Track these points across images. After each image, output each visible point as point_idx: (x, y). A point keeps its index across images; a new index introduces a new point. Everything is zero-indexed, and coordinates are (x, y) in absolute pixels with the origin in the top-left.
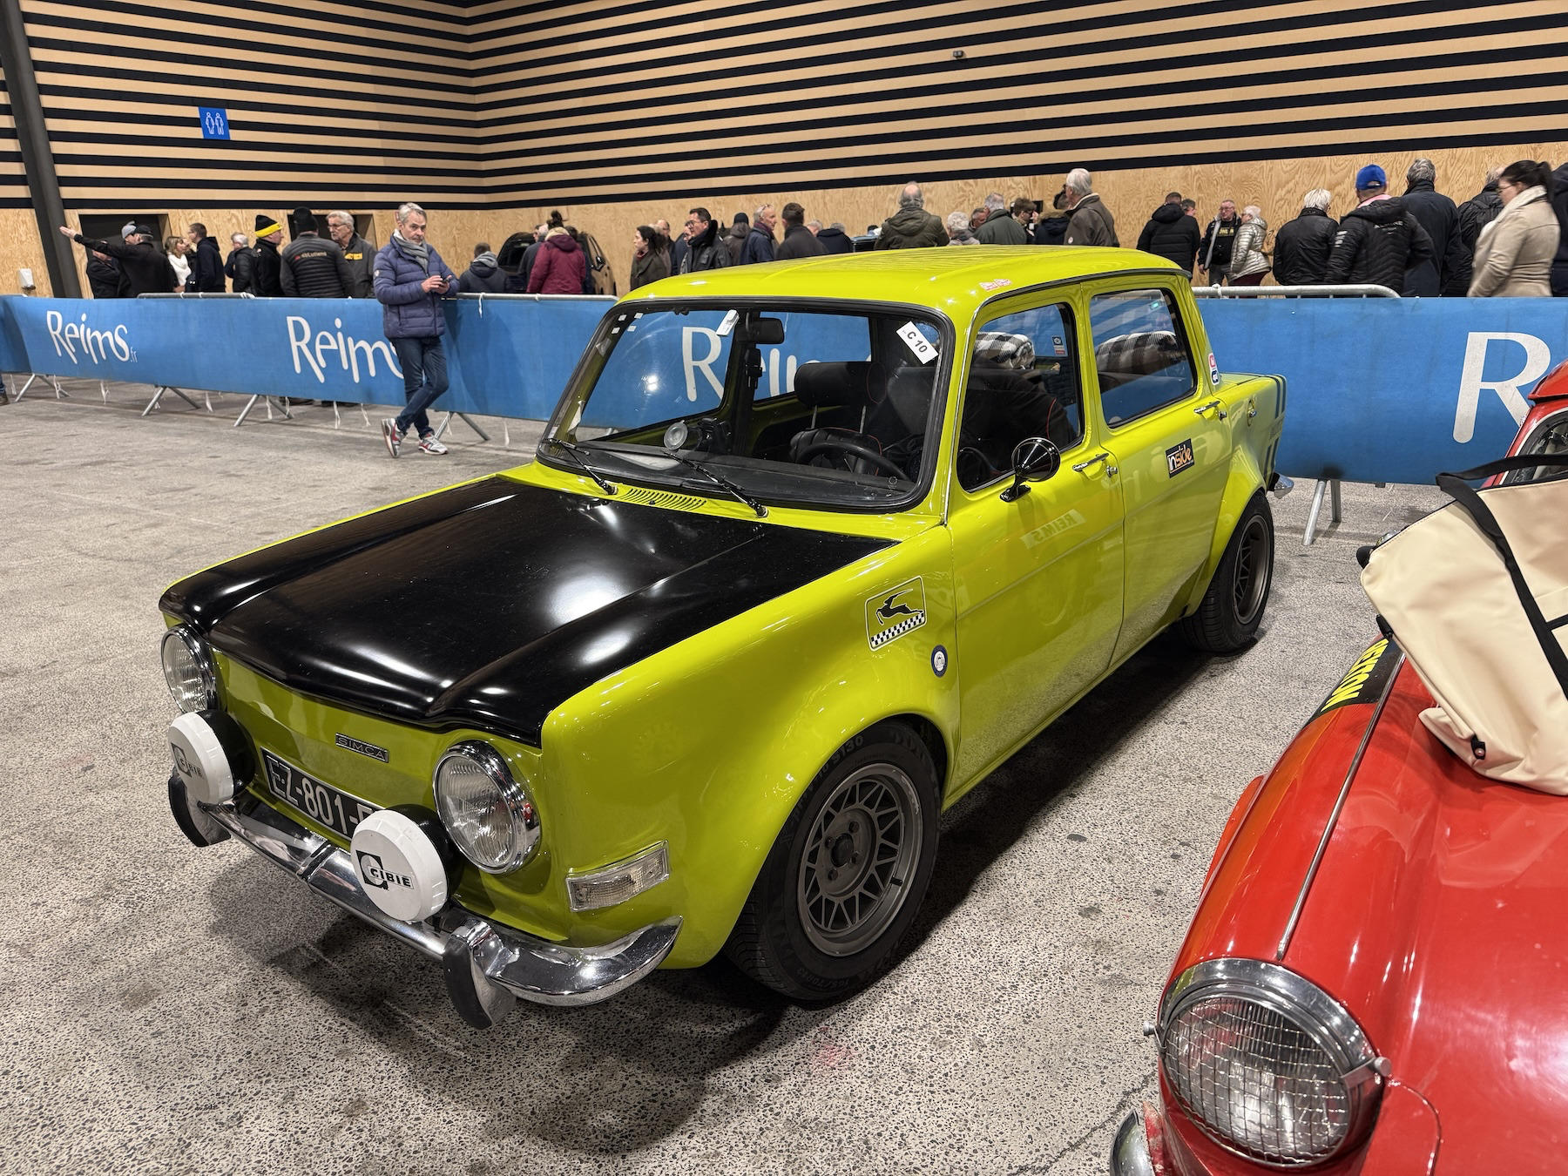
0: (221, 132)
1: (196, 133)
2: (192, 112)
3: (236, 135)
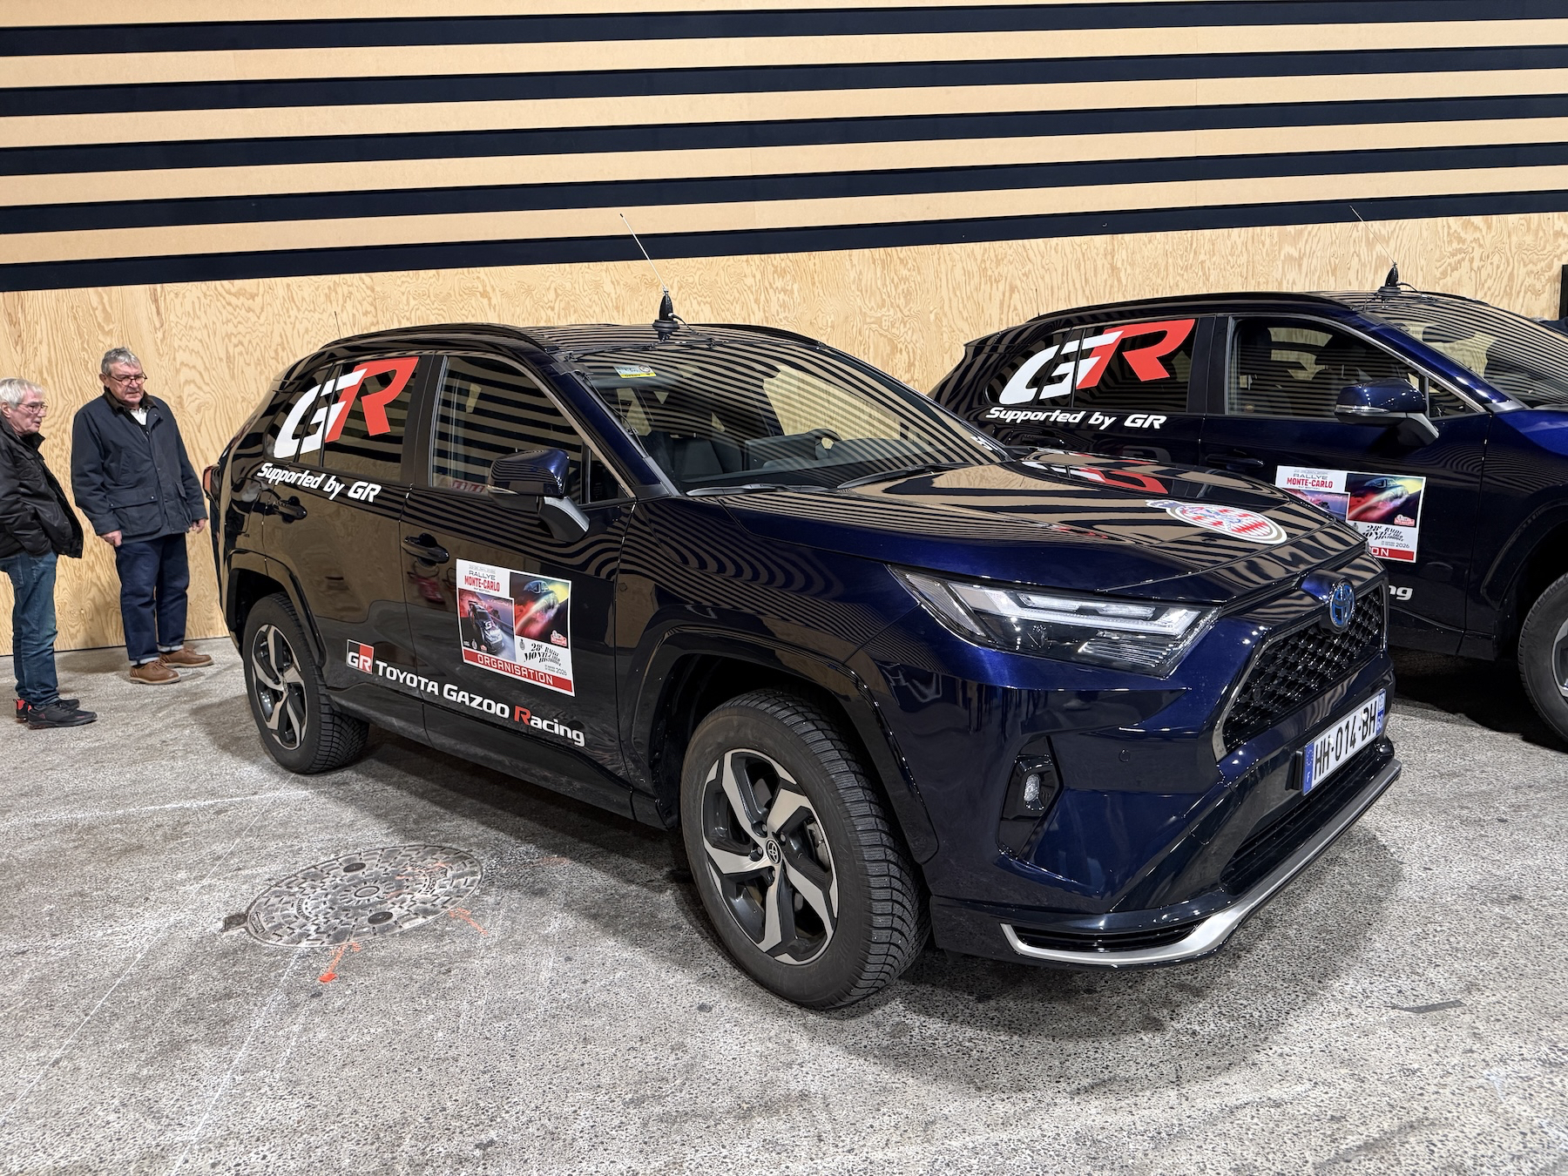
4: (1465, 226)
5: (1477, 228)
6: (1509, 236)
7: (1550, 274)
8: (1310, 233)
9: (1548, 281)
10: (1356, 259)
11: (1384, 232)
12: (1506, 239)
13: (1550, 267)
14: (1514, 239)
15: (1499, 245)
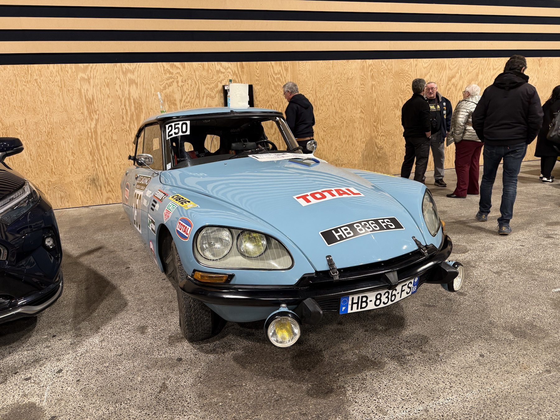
4: (172, 67)
5: (178, 68)
6: (195, 72)
7: (217, 89)
8: (91, 68)
9: (217, 92)
10: (118, 80)
11: (130, 68)
12: (193, 73)
13: (217, 86)
14: (197, 73)
15: (190, 76)
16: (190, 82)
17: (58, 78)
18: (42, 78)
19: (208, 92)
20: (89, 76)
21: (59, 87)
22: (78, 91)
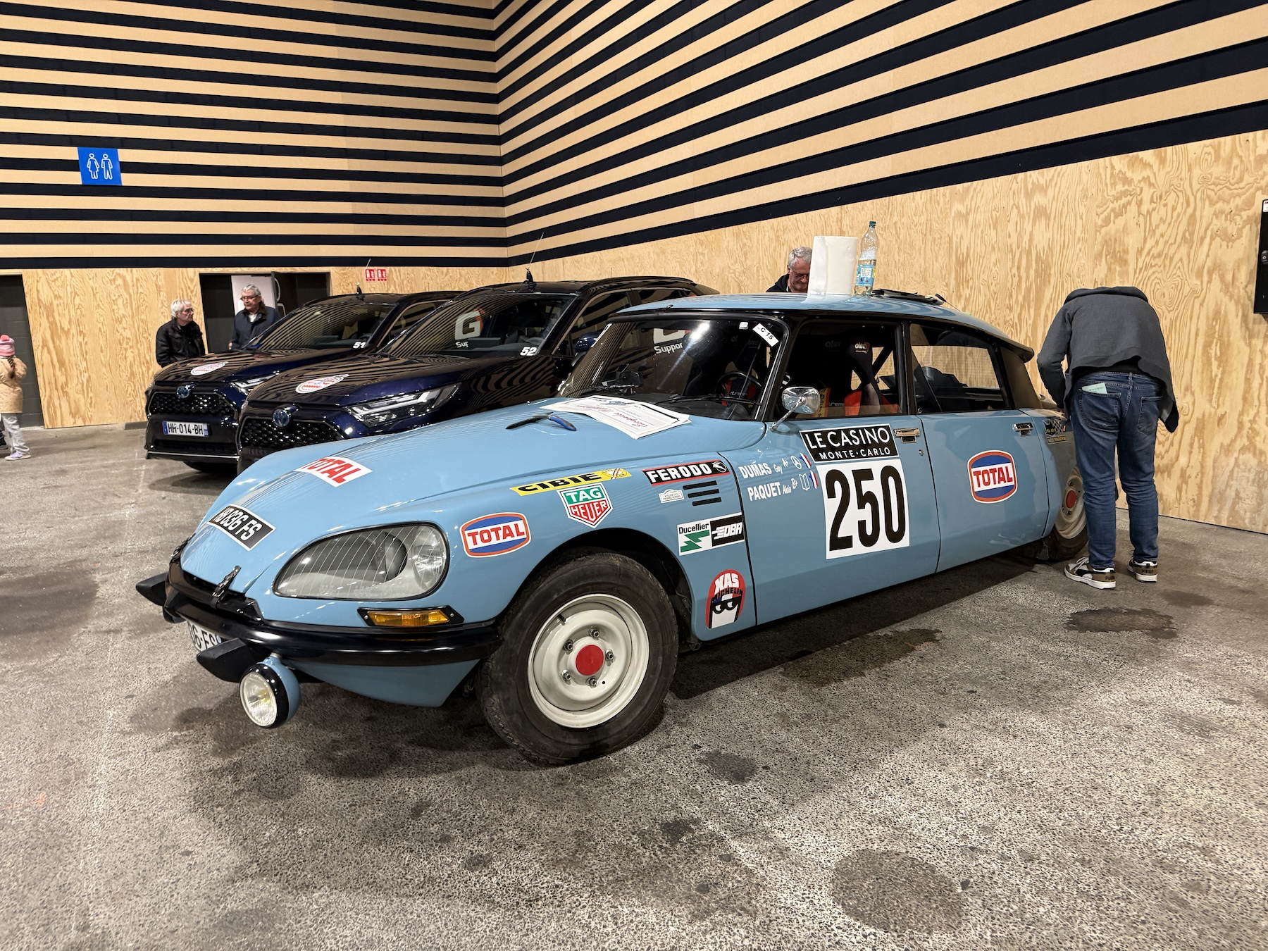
0: (108, 176)
1: (74, 178)
2: (71, 153)
3: (128, 180)
4: (1131, 165)
5: (1147, 165)
6: (1190, 170)
8: (975, 189)
9: (1248, 221)
10: (1015, 211)
11: (1042, 181)
12: (1185, 174)
13: (1250, 203)
16: (1171, 199)
17: (923, 219)
18: (903, 220)
19: (1217, 224)
20: (969, 207)
21: (922, 233)
22: (947, 239)
